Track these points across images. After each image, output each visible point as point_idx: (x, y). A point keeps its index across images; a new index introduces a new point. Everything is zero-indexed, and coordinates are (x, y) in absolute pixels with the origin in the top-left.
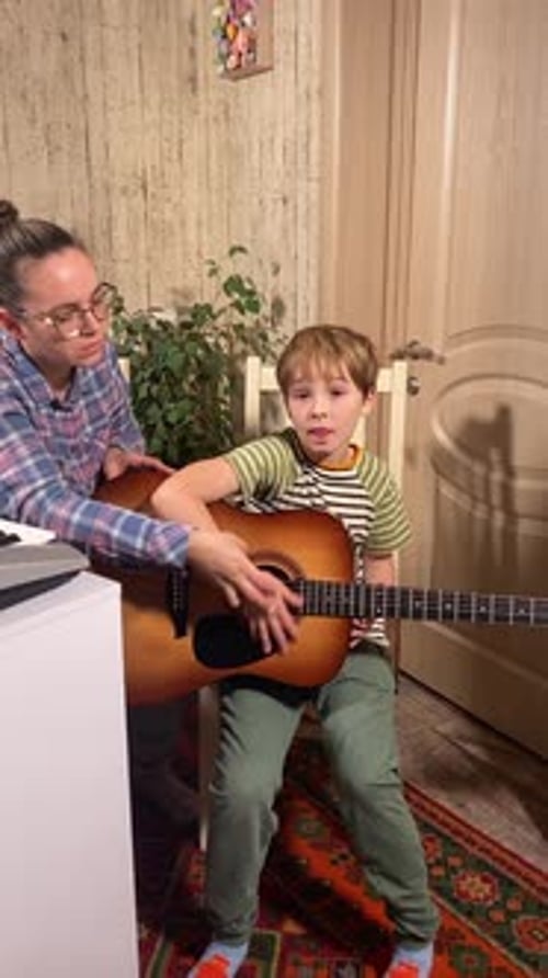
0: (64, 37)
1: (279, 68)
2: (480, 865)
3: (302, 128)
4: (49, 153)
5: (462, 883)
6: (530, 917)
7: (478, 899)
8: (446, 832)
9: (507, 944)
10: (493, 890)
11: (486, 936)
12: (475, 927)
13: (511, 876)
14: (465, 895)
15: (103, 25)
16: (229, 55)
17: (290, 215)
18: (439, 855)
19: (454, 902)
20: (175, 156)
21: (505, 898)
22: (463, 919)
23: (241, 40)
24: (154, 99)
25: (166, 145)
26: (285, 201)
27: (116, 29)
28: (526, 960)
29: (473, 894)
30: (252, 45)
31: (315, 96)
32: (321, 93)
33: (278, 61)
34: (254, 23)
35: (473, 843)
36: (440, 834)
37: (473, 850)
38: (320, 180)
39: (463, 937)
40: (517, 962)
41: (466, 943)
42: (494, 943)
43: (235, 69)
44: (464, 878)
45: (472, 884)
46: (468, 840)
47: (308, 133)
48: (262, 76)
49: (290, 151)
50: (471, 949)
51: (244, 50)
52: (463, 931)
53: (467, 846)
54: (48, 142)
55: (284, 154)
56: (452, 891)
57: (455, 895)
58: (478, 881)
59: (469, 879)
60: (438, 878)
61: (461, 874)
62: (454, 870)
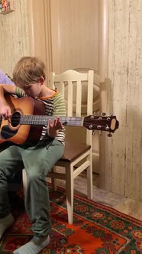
1: (16, 10)
2: (99, 211)
3: (23, 24)
6: (114, 221)
8: (89, 204)
9: (109, 227)
10: (103, 215)
11: (102, 226)
12: (100, 225)
13: (108, 212)
14: (96, 217)
17: (21, 46)
18: (88, 210)
19: (93, 220)
21: (107, 217)
22: (95, 223)
23: (5, 4)
26: (20, 43)
28: (114, 230)
29: (98, 217)
30: (9, 4)
31: (26, 16)
32: (28, 15)
33: (16, 8)
35: (97, 206)
36: (87, 205)
38: (29, 36)
39: (96, 228)
40: (112, 232)
42: (105, 228)
43: (4, 11)
44: (95, 214)
46: (95, 205)
48: (12, 13)
50: (99, 230)
51: (6, 6)
52: (96, 226)
53: (95, 207)
56: (92, 217)
57: (93, 218)
58: (99, 214)
59: (96, 214)
60: (87, 215)
61: (94, 213)
62: (92, 212)
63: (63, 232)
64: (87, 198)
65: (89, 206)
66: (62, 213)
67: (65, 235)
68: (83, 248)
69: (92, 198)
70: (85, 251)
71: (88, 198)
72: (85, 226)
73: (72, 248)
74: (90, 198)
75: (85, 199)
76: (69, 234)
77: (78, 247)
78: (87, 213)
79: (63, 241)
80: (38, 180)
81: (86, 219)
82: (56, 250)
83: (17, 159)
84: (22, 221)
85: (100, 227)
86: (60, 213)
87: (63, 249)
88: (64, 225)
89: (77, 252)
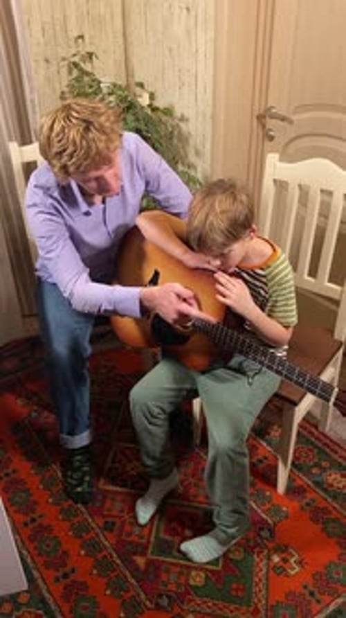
2: (340, 467)
5: (328, 477)
7: (339, 488)
8: (319, 444)
12: (336, 505)
14: (332, 485)
17: (192, 21)
18: (316, 460)
19: (325, 490)
22: (329, 500)
26: (188, 10)
29: (335, 484)
35: (336, 453)
36: (316, 447)
37: (336, 457)
39: (330, 512)
41: (332, 517)
44: (330, 475)
45: (335, 479)
46: (332, 450)
50: (335, 520)
52: (330, 508)
53: (332, 454)
56: (323, 483)
57: (325, 486)
58: (338, 476)
59: (333, 476)
60: (315, 474)
61: (328, 472)
62: (324, 470)
63: (266, 511)
64: (316, 427)
65: (321, 451)
66: (265, 461)
67: (270, 521)
68: (304, 556)
69: (327, 429)
70: (306, 563)
71: (320, 428)
72: (308, 504)
73: (283, 552)
74: (324, 428)
75: (313, 430)
76: (278, 519)
77: (294, 553)
78: (314, 471)
79: (265, 534)
80: (232, 454)
81: (312, 485)
82: (254, 553)
83: (188, 386)
84: (189, 471)
85: (338, 512)
86: (260, 461)
87: (266, 552)
88: (268, 493)
89: (291, 564)
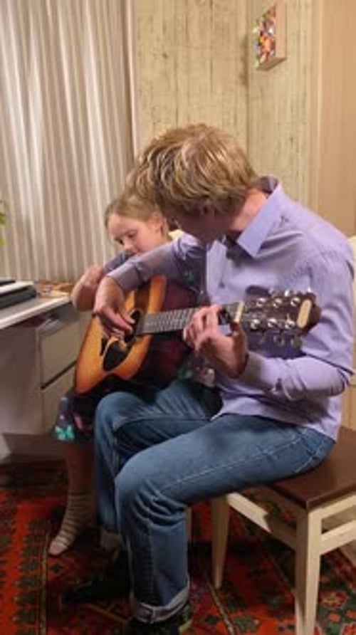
0: (165, 56)
1: (290, 58)
4: (154, 124)
15: (188, 47)
16: (262, 54)
17: (294, 148)
20: (232, 121)
23: (267, 44)
24: (219, 90)
25: (226, 116)
26: (292, 140)
27: (197, 49)
32: (312, 68)
33: (290, 53)
34: (275, 33)
38: (311, 124)
43: (264, 63)
47: (305, 95)
48: (281, 64)
49: (295, 109)
51: (269, 50)
54: (153, 116)
55: (292, 110)
